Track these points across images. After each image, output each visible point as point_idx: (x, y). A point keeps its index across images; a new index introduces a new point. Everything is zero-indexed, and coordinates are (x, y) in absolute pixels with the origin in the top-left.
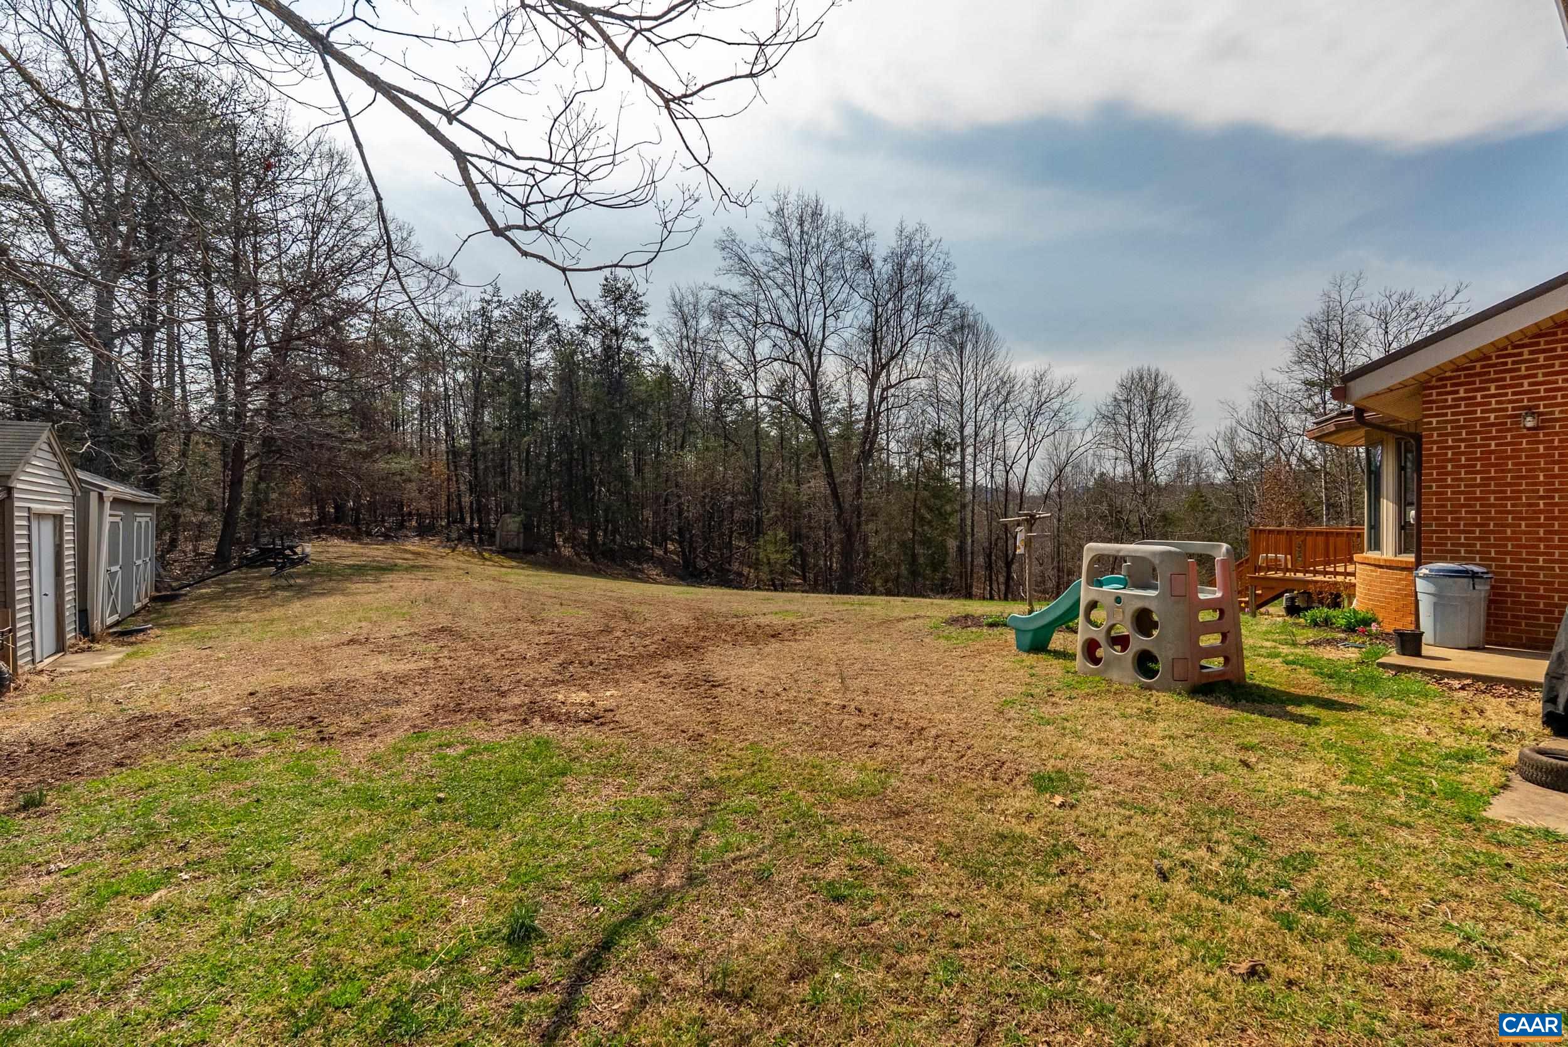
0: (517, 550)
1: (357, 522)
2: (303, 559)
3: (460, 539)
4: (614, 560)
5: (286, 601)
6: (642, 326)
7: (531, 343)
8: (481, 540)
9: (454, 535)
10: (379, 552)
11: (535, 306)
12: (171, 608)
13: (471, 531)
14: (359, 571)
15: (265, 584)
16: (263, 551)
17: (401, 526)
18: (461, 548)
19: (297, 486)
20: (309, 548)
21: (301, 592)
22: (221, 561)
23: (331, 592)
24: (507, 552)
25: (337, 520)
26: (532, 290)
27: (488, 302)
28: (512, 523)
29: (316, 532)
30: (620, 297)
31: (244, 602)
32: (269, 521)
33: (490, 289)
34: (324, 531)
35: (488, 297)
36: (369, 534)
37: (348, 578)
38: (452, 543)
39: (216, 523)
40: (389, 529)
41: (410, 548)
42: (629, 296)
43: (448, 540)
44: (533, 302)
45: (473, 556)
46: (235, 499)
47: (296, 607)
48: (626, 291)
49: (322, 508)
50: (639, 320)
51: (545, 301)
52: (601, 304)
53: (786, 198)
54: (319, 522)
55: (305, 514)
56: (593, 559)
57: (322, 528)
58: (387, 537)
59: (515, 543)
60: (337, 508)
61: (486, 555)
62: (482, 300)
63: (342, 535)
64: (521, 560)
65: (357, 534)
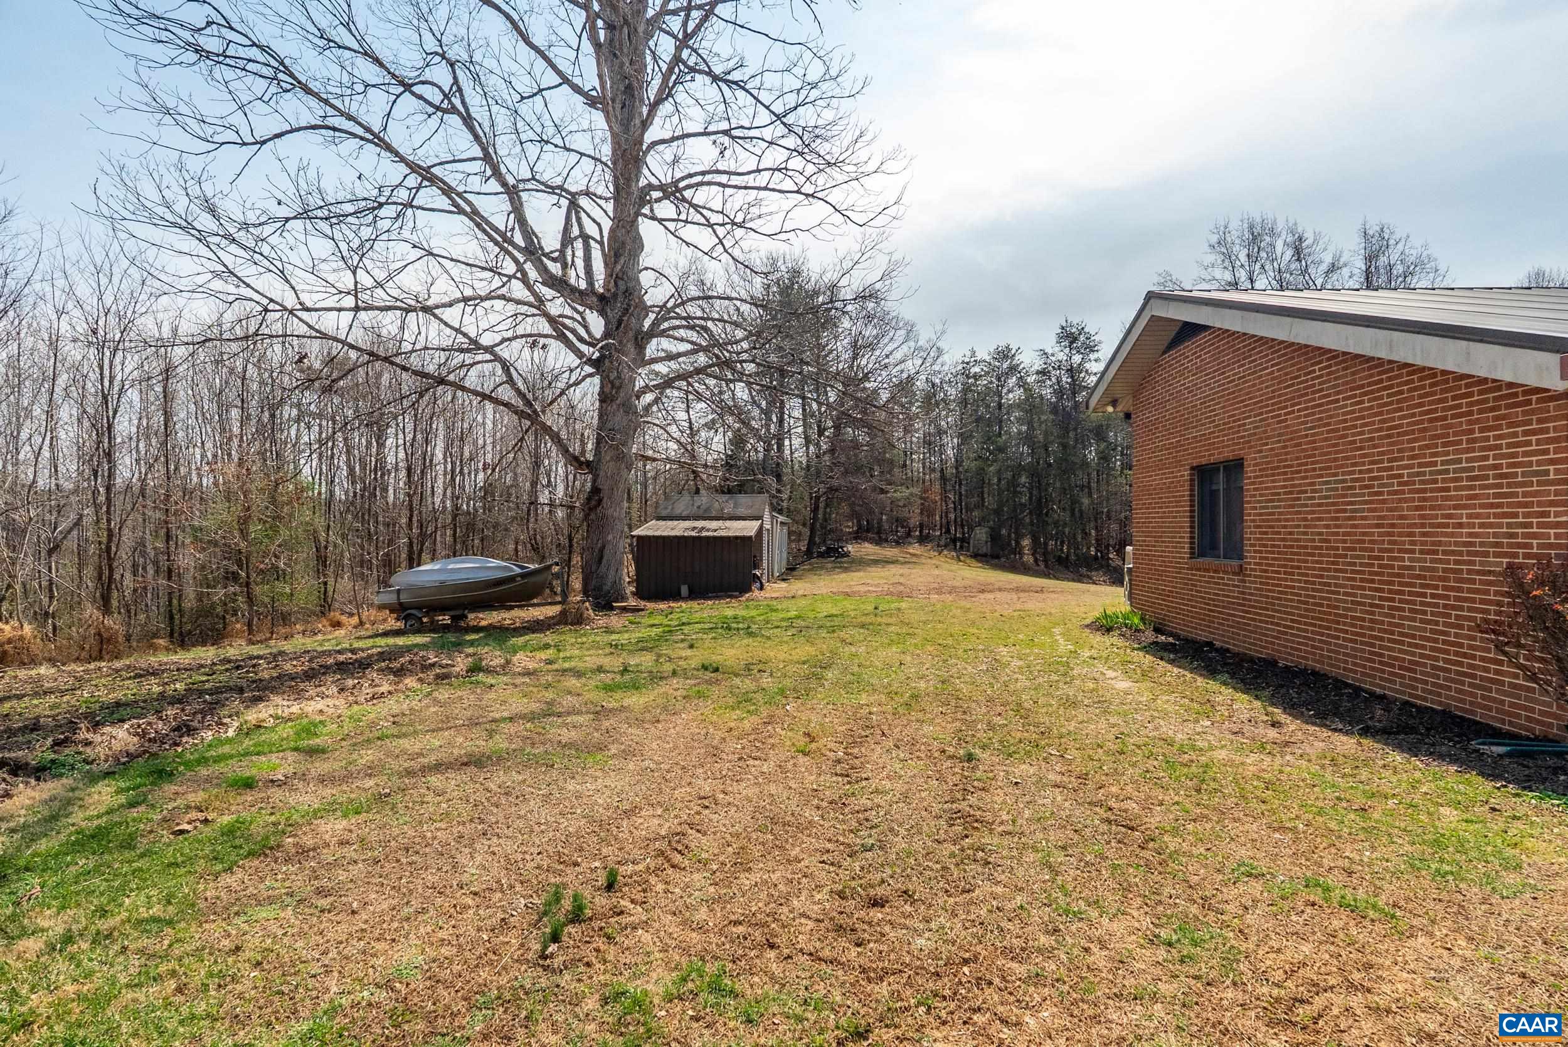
0: (985, 555)
1: (879, 533)
2: (847, 555)
3: (946, 546)
4: (1067, 567)
5: (839, 573)
6: (1096, 360)
7: (1003, 386)
8: (961, 547)
9: (942, 543)
10: (890, 552)
11: (1006, 357)
12: (795, 573)
13: (954, 541)
14: (876, 562)
15: (830, 565)
16: (828, 548)
17: (908, 535)
18: (945, 552)
19: (845, 508)
20: (850, 548)
21: (846, 570)
22: (809, 553)
23: (859, 570)
24: (976, 556)
25: (868, 531)
26: (1003, 344)
27: (968, 363)
28: (981, 534)
29: (856, 538)
30: (1075, 339)
31: (822, 572)
32: (831, 531)
33: (968, 354)
34: (859, 538)
35: (967, 360)
36: (886, 541)
37: (869, 565)
38: (940, 548)
39: (806, 532)
40: (899, 538)
41: (911, 551)
42: (1082, 338)
43: (938, 546)
44: (1004, 354)
45: (953, 557)
46: (815, 518)
47: (844, 575)
48: (1080, 334)
49: (859, 521)
50: (1092, 356)
51: (1013, 352)
52: (1057, 349)
53: (1226, 227)
54: (857, 532)
55: (849, 527)
56: (1046, 566)
57: (858, 536)
58: (898, 543)
59: (984, 550)
60: (868, 521)
61: (962, 558)
62: (963, 362)
63: (871, 541)
64: (987, 563)
65: (880, 541)
